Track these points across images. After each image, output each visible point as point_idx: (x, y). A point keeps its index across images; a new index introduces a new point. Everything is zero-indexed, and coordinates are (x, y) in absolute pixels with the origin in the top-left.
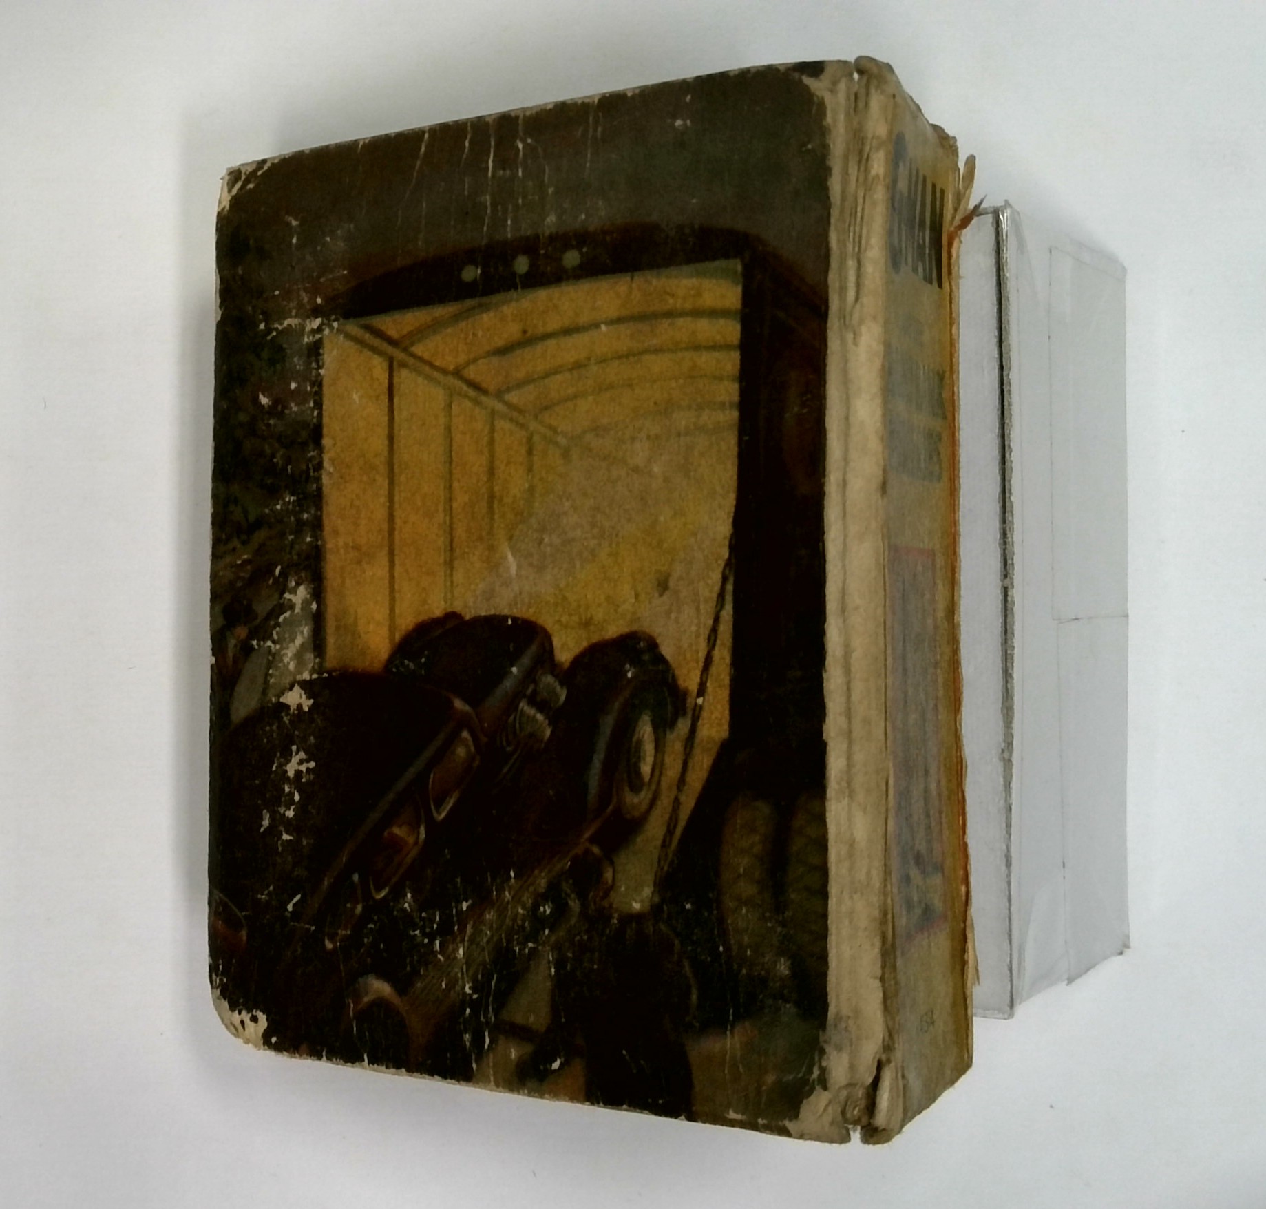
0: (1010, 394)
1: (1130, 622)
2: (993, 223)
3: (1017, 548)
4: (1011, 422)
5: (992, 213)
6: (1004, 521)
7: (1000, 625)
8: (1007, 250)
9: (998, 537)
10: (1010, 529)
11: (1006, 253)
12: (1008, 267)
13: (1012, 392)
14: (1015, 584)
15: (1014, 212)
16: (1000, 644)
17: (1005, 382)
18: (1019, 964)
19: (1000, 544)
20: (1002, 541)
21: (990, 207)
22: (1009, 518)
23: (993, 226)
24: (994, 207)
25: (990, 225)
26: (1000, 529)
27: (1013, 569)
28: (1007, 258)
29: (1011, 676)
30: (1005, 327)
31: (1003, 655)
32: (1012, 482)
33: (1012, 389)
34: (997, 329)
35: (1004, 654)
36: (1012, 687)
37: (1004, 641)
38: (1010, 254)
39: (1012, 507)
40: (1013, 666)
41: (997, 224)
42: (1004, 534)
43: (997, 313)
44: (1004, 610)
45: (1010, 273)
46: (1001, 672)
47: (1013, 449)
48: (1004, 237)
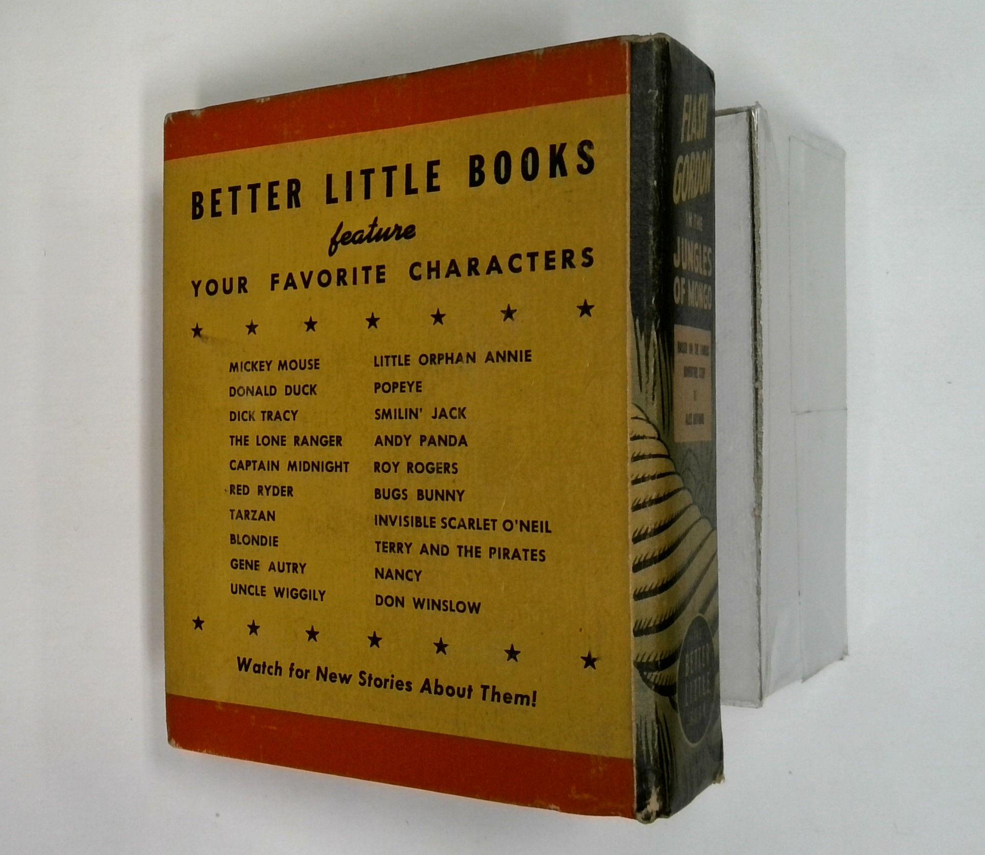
0: (760, 245)
1: (848, 413)
2: (747, 118)
3: (765, 360)
4: (760, 266)
5: (746, 111)
6: (755, 339)
7: (752, 416)
8: (757, 138)
9: (751, 351)
10: (759, 345)
11: (757, 141)
12: (758, 151)
13: (761, 244)
14: (763, 386)
15: (762, 110)
16: (752, 431)
17: (756, 236)
18: (767, 668)
19: (752, 356)
20: (754, 354)
21: (745, 107)
22: (759, 337)
23: (747, 121)
24: (748, 107)
25: (745, 120)
26: (752, 345)
27: (762, 374)
28: (757, 145)
29: (760, 454)
30: (756, 196)
31: (754, 439)
32: (761, 310)
33: (761, 241)
34: (750, 197)
35: (755, 437)
36: (761, 462)
37: (755, 428)
38: (760, 141)
39: (761, 329)
40: (762, 447)
41: (750, 119)
42: (755, 349)
43: (750, 185)
44: (755, 405)
45: (760, 156)
46: (753, 450)
47: (762, 286)
48: (756, 129)
